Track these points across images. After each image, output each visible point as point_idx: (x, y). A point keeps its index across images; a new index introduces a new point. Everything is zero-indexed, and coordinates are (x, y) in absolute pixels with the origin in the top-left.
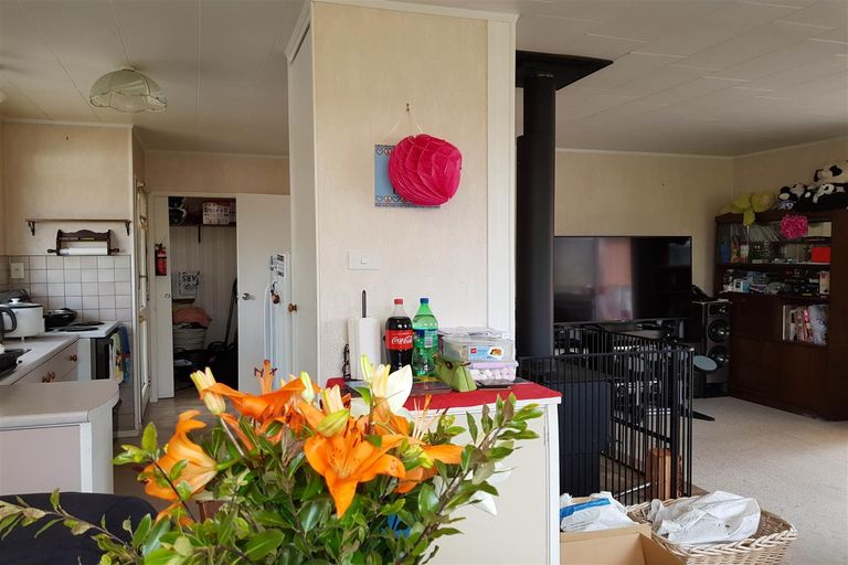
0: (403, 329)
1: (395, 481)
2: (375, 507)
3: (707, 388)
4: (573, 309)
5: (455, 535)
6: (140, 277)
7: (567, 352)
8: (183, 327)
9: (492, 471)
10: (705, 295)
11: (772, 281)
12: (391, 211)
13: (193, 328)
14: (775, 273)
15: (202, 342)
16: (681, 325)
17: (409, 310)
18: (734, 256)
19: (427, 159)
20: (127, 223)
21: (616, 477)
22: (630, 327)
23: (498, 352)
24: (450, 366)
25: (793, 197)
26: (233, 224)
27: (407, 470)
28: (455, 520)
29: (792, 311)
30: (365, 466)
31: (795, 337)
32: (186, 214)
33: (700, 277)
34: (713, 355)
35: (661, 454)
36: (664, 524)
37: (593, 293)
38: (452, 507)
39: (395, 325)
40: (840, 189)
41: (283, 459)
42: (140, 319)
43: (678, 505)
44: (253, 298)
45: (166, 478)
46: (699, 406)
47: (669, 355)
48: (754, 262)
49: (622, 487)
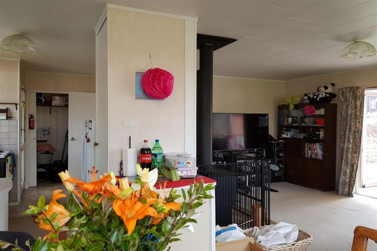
0: (148, 153)
1: (152, 219)
2: (143, 231)
3: (276, 179)
4: (220, 144)
5: (178, 241)
6: (22, 130)
7: (218, 163)
8: (41, 153)
9: (194, 213)
10: (274, 139)
11: (301, 133)
12: (143, 101)
13: (46, 154)
14: (303, 129)
15: (51, 161)
16: (265, 151)
17: (150, 145)
18: (286, 122)
19: (159, 79)
20: (16, 105)
21: (239, 217)
22: (244, 152)
23: (189, 163)
24: (169, 169)
25: (309, 98)
26: (67, 106)
27: (158, 213)
28: (178, 235)
29: (309, 146)
30: (139, 213)
31: (311, 156)
32: (44, 101)
33: (272, 131)
34: (278, 164)
35: (258, 207)
36: (259, 237)
37: (227, 138)
38: (177, 229)
39: (144, 152)
40: (328, 95)
41: (103, 210)
42: (21, 149)
43: (264, 229)
44: (76, 140)
45: (48, 220)
46: (273, 186)
47: (260, 164)
48: (294, 125)
49: (241, 222)
